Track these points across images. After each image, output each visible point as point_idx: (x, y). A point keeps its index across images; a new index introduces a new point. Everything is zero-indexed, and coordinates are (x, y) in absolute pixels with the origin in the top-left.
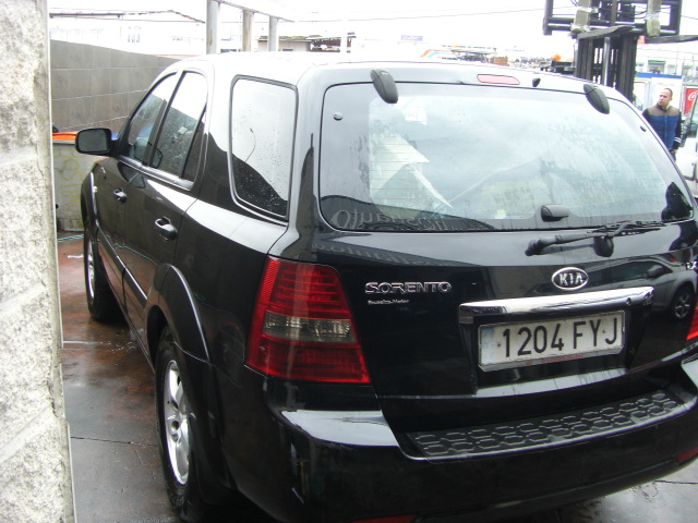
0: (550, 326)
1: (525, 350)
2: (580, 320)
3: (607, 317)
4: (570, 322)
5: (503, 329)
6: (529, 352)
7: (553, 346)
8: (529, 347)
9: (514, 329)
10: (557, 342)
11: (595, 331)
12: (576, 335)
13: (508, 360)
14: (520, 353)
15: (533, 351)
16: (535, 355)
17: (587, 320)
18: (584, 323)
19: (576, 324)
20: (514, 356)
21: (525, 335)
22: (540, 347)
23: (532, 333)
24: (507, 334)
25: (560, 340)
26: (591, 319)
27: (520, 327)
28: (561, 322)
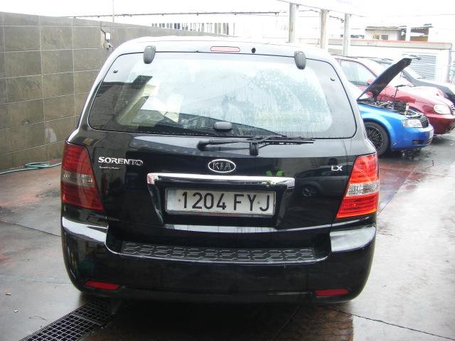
0: (217, 195)
1: (197, 205)
2: (240, 193)
3: (262, 194)
4: (232, 194)
5: (183, 192)
6: (201, 208)
7: (218, 206)
8: (201, 204)
9: (190, 193)
10: (221, 204)
11: (252, 202)
12: (236, 202)
13: (185, 210)
14: (194, 207)
15: (203, 208)
16: (204, 210)
17: (245, 194)
18: (243, 195)
19: (236, 196)
20: (189, 208)
21: (198, 197)
22: (209, 205)
23: (203, 197)
24: (185, 194)
25: (224, 203)
26: (249, 193)
27: (194, 192)
28: (225, 193)
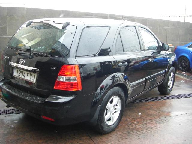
0: (24, 72)
3: (34, 74)
4: (27, 72)
7: (24, 76)
8: (20, 75)
9: (19, 70)
11: (31, 76)
12: (28, 76)
16: (21, 77)
17: (30, 73)
18: (29, 73)
20: (18, 75)
22: (22, 75)
23: (21, 72)
24: (18, 70)
